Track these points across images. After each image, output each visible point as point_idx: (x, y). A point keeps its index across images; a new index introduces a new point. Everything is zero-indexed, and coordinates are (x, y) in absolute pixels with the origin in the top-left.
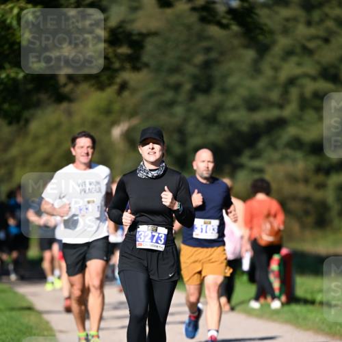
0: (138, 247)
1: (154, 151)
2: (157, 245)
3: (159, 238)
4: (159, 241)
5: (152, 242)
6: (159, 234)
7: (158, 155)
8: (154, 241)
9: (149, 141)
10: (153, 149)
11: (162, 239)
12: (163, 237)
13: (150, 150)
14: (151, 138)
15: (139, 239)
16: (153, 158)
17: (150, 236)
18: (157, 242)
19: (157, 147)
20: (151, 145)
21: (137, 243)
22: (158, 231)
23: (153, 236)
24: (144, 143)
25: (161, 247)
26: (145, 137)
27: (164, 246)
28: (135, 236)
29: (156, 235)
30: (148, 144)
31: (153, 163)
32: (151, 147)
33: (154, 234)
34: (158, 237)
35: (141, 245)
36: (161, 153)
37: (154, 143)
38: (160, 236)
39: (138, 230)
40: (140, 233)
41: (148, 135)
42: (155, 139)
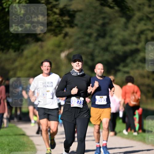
2: (80, 105)
4: (81, 103)
5: (78, 104)
7: (80, 67)
9: (76, 60)
10: (78, 64)
11: (82, 102)
12: (82, 101)
14: (77, 59)
16: (78, 68)
17: (77, 101)
18: (80, 104)
19: (80, 63)
20: (77, 62)
21: (71, 104)
23: (78, 101)
24: (75, 61)
26: (74, 59)
27: (82, 106)
28: (70, 102)
31: (78, 70)
33: (79, 100)
35: (73, 105)
37: (79, 61)
38: (81, 101)
39: (71, 99)
40: (72, 100)
41: (76, 58)
42: (79, 59)
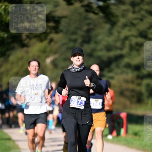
0: (71, 107)
2: (80, 106)
4: (81, 104)
5: (77, 104)
7: (81, 62)
9: (76, 54)
10: (79, 58)
12: (84, 102)
14: (78, 53)
15: (71, 103)
16: (79, 63)
19: (81, 58)
20: (78, 57)
22: (81, 99)
23: (78, 101)
24: (74, 55)
25: (82, 107)
26: (74, 53)
28: (70, 101)
29: (80, 101)
30: (76, 56)
32: (78, 58)
33: (79, 100)
34: (81, 102)
35: (72, 105)
36: (82, 60)
37: (79, 56)
38: (82, 101)
39: (71, 98)
40: (72, 100)
41: (76, 52)
42: (80, 53)
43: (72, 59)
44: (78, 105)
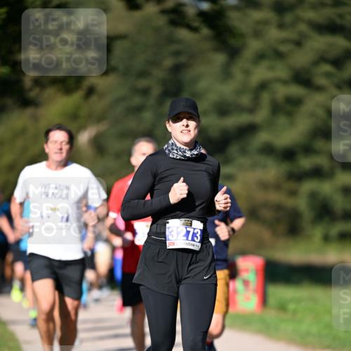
0: (169, 247)
1: (188, 129)
2: (193, 243)
3: (194, 235)
4: (195, 238)
5: (187, 239)
6: (194, 229)
7: (193, 133)
8: (190, 238)
9: (181, 116)
10: (187, 126)
11: (198, 235)
12: (199, 233)
13: (184, 128)
14: (185, 112)
15: (170, 238)
16: (187, 138)
17: (184, 231)
18: (193, 240)
19: (192, 124)
20: (185, 122)
21: (167, 242)
22: (193, 226)
24: (177, 119)
25: (196, 246)
26: (176, 112)
27: (199, 245)
28: (164, 234)
29: (192, 230)
30: (181, 120)
32: (185, 124)
33: (188, 229)
34: (194, 233)
35: (174, 244)
36: (196, 131)
37: (188, 119)
38: (196, 231)
39: (167, 225)
40: (170, 230)
42: (190, 113)
43: (170, 126)
44: (188, 242)
